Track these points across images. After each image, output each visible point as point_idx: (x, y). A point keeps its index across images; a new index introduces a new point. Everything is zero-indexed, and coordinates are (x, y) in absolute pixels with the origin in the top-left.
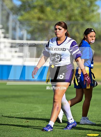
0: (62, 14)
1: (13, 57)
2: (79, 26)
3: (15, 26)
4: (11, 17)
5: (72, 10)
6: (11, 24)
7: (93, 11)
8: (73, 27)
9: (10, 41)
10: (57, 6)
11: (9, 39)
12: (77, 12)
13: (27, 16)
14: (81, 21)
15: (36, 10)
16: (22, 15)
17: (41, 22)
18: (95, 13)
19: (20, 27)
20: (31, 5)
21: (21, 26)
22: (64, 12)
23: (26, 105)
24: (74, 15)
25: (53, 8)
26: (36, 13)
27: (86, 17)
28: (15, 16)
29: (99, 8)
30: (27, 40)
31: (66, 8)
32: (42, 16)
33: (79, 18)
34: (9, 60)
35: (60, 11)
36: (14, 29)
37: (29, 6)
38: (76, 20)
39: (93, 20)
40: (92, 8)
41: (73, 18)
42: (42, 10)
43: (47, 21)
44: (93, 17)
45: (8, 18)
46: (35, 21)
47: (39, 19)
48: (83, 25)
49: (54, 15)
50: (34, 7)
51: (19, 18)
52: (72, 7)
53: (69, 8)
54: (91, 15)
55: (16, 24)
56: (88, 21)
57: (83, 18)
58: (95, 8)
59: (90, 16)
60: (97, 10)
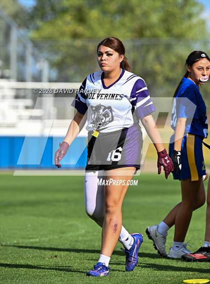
0: (123, 25)
1: (20, 118)
2: (161, 49)
3: (24, 52)
4: (15, 34)
5: (146, 14)
6: (14, 48)
7: (190, 16)
8: (148, 51)
9: (14, 84)
10: (113, 7)
11: (11, 80)
12: (155, 18)
13: (47, 30)
14: (165, 38)
15: (68, 18)
16: (37, 29)
17: (79, 43)
18: (195, 20)
19: (33, 55)
20: (57, 7)
21: (36, 52)
22: (127, 19)
23: (50, 220)
24: (150, 27)
25: (104, 12)
26: (67, 24)
27: (176, 30)
28: (22, 31)
29: (202, 9)
30: (50, 81)
31: (132, 10)
32: (80, 29)
33: (160, 32)
34: (12, 126)
35: (118, 19)
36: (22, 59)
37: (53, 9)
38: (155, 36)
39: (190, 35)
40: (187, 10)
41: (148, 33)
42: (81, 18)
43: (91, 39)
44: (190, 28)
45: (7, 35)
46: (67, 40)
47: (75, 36)
48: (168, 47)
49: (107, 26)
50: (64, 11)
51: (32, 34)
52: (145, 8)
53: (138, 12)
54: (186, 24)
55: (25, 47)
56: (180, 37)
57: (168, 31)
58: (195, 10)
59: (184, 26)
60: (198, 14)
